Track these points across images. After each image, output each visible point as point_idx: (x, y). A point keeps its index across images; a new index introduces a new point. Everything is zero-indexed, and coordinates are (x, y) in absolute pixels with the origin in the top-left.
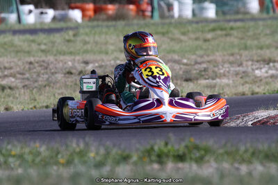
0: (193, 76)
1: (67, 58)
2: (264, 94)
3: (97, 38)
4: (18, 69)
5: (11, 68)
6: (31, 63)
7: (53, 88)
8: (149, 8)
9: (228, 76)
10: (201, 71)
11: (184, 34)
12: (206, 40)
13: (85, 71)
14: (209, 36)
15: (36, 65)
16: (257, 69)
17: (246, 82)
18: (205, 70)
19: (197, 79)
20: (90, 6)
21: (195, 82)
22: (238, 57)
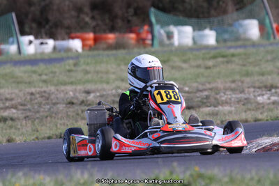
0: (195, 104)
1: (69, 87)
2: (267, 120)
3: (98, 68)
4: (19, 100)
5: (12, 100)
6: (32, 94)
7: (55, 118)
8: (150, 36)
9: (230, 103)
10: (203, 99)
11: (185, 61)
12: (208, 68)
13: (87, 101)
15: (38, 96)
16: (259, 95)
17: (250, 110)
18: (207, 97)
19: (199, 107)
20: (91, 35)
21: (197, 110)
22: (240, 84)
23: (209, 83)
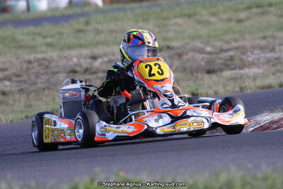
0: (216, 67)
1: (74, 52)
3: (112, 26)
4: (14, 71)
5: (5, 70)
6: (30, 62)
7: (53, 90)
9: (258, 64)
10: (226, 60)
11: (213, 15)
12: (240, 21)
13: (92, 68)
14: (243, 15)
15: (36, 64)
17: (279, 71)
18: (232, 58)
19: (222, 70)
21: (219, 73)
22: (271, 40)
23: (236, 41)
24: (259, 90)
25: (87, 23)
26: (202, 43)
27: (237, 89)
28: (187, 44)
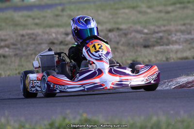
0: (150, 44)
1: (53, 30)
4: (12, 41)
5: (5, 40)
6: (23, 36)
9: (179, 43)
10: (157, 39)
11: (150, 7)
12: (168, 12)
13: (65, 41)
14: (170, 9)
15: (27, 37)
17: (193, 48)
18: (161, 38)
19: (154, 46)
21: (152, 48)
22: (189, 26)
23: (164, 26)
24: (179, 60)
25: (63, 10)
26: (141, 27)
27: (164, 59)
28: (131, 27)
